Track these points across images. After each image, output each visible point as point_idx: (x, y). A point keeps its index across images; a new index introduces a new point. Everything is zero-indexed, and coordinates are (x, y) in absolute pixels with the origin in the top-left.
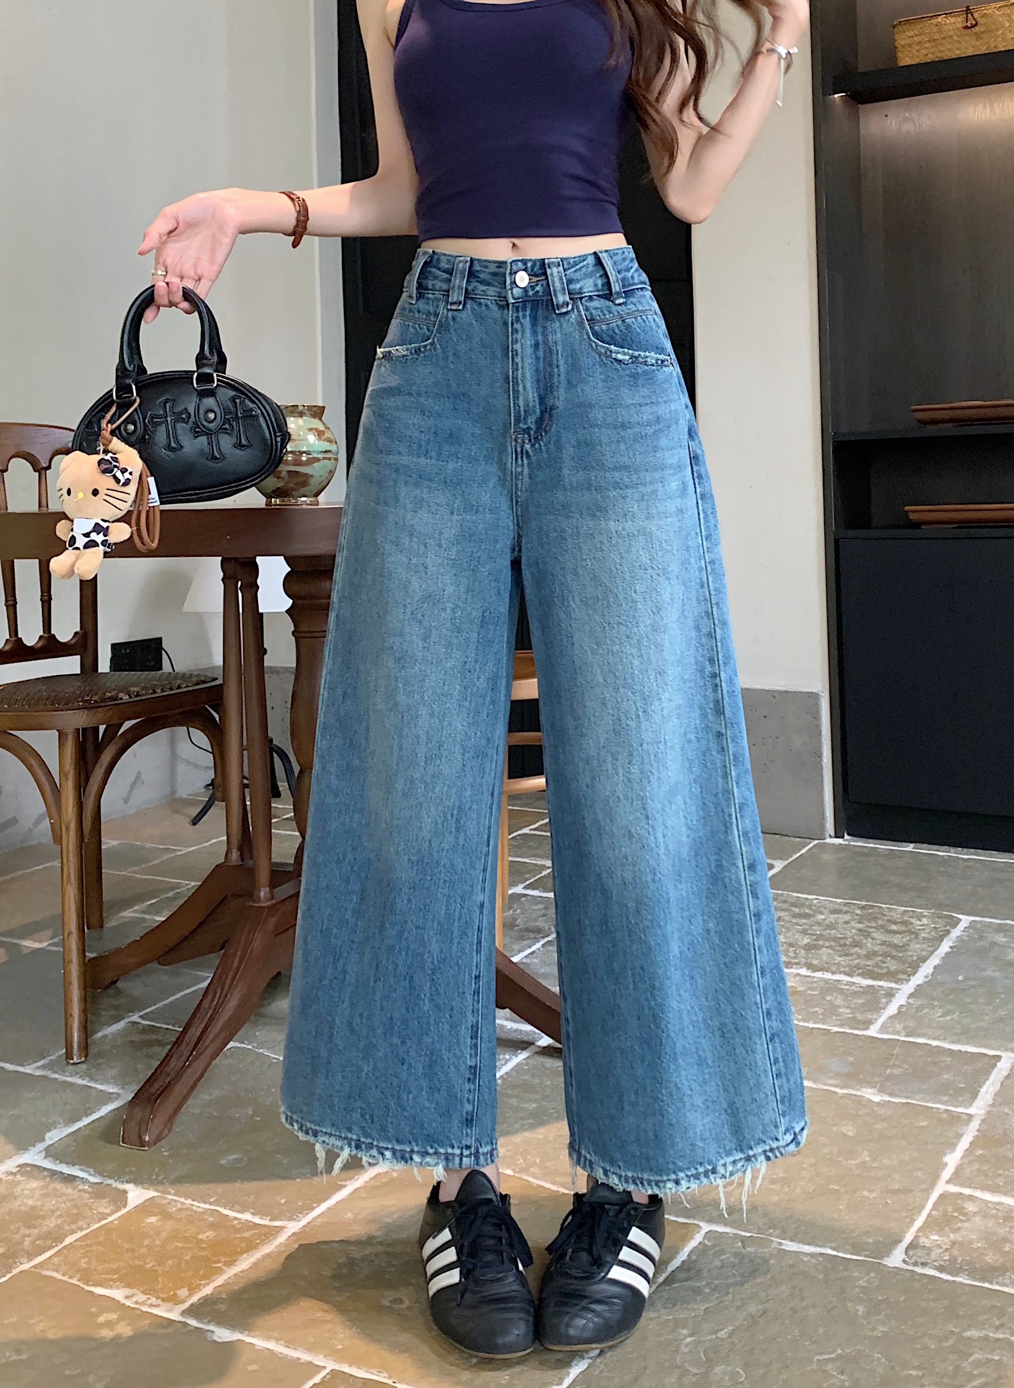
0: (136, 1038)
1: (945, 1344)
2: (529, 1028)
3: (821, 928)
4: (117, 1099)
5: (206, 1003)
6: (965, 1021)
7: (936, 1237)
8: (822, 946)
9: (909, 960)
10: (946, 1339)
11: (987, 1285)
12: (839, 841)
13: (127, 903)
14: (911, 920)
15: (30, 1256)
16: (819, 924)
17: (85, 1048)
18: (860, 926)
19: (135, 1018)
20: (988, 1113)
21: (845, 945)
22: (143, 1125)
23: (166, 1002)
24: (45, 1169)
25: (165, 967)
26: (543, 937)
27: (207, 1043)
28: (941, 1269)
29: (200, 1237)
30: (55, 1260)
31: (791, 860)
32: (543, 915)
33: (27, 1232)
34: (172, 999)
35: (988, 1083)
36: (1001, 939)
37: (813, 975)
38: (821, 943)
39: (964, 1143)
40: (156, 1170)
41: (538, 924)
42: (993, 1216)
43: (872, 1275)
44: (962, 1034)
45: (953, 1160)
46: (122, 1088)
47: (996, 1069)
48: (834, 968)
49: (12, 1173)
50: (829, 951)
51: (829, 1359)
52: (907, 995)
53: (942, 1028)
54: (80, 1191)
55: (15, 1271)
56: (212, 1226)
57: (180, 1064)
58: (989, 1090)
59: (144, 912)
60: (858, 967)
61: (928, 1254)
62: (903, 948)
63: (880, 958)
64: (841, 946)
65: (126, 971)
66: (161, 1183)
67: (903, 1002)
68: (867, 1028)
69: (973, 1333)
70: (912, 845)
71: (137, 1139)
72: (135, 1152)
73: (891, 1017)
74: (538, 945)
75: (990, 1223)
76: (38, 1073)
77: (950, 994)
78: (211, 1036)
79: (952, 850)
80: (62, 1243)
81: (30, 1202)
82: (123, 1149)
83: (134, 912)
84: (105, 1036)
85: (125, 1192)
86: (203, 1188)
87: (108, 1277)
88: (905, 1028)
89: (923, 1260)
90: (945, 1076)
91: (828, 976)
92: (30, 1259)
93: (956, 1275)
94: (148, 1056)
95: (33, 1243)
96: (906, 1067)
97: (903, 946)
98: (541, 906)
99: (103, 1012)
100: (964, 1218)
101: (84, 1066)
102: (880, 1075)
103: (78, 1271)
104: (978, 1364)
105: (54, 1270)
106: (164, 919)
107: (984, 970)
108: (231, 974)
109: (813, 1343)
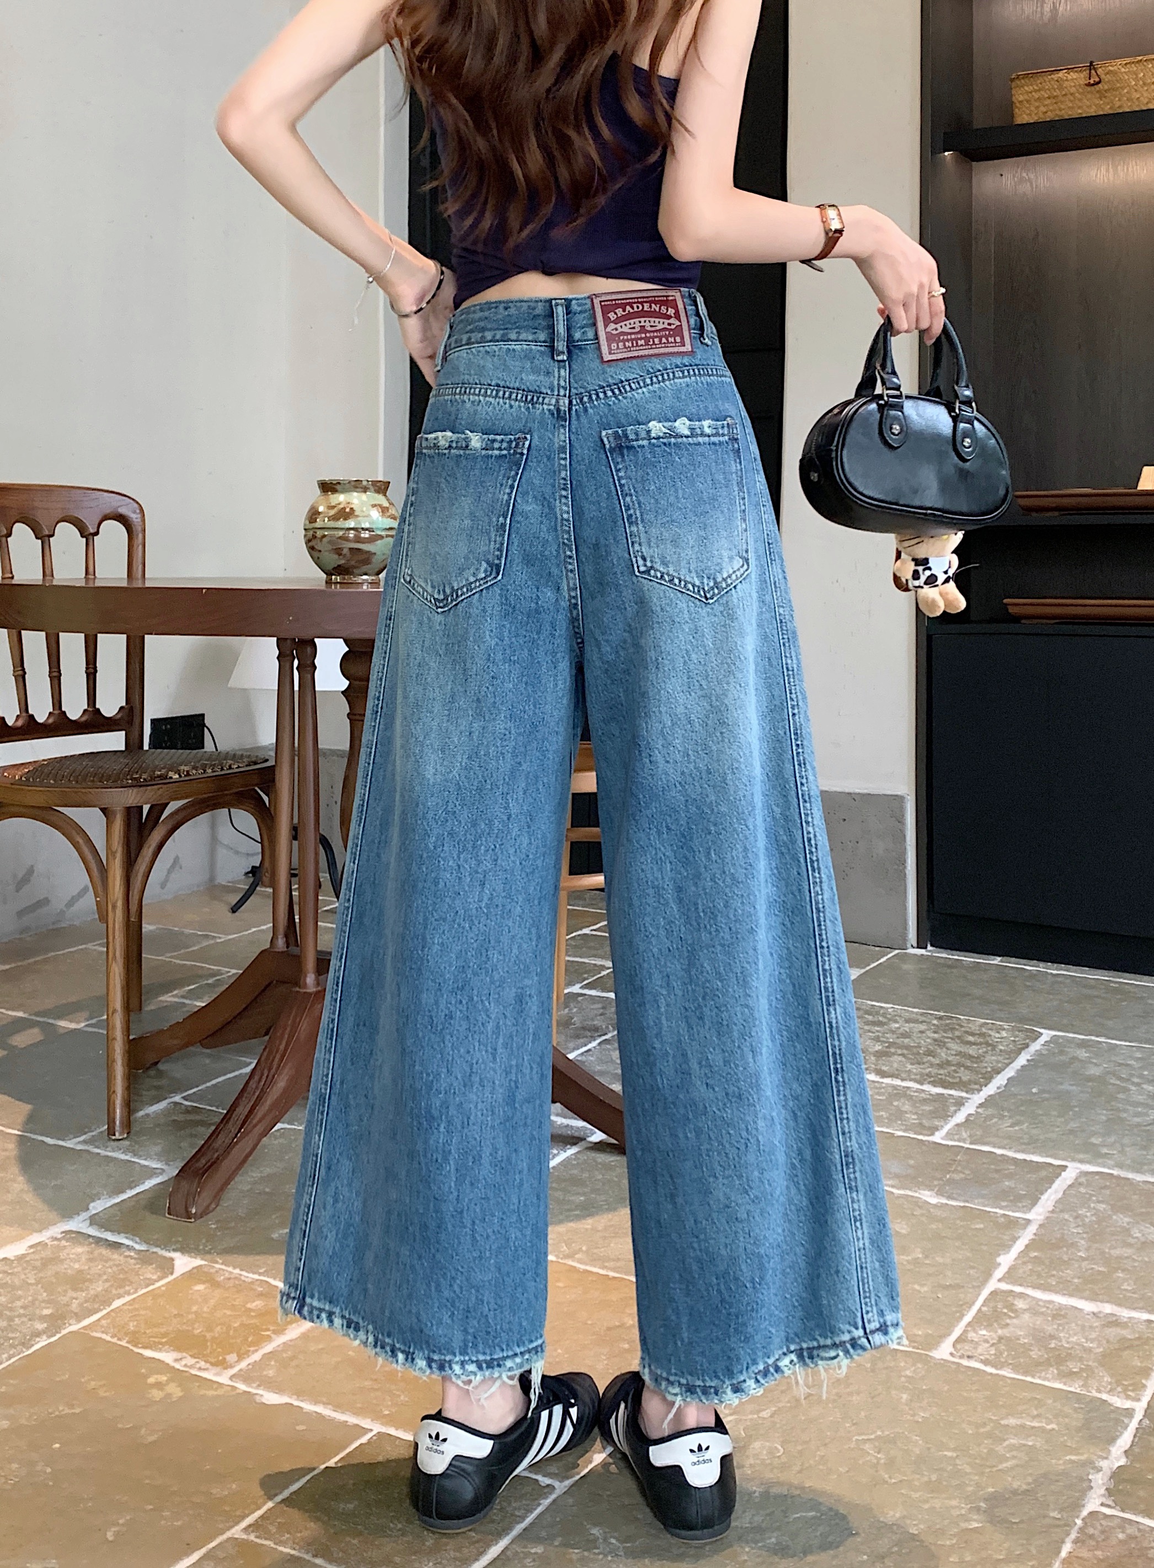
0: (181, 1118)
1: (982, 1430)
2: (581, 1123)
3: (895, 1036)
4: (161, 1174)
5: (253, 1084)
6: (1035, 1132)
7: (984, 1332)
8: (894, 1054)
9: (984, 1071)
10: (985, 1424)
11: (1029, 1379)
12: (922, 951)
13: (167, 987)
14: (990, 1032)
15: (79, 1318)
16: (893, 1032)
17: (128, 1125)
18: (936, 1036)
19: (177, 1098)
20: (1047, 1218)
21: (918, 1054)
22: (191, 1198)
23: (209, 1084)
24: (90, 1236)
25: (208, 1051)
26: (600, 1036)
27: (255, 1121)
28: (986, 1362)
29: (249, 1306)
30: (104, 1322)
31: (868, 968)
32: (601, 1015)
33: (74, 1295)
34: (214, 1082)
35: (1049, 1191)
36: (1083, 1054)
37: (881, 1080)
38: (893, 1050)
39: (1019, 1246)
40: (204, 1241)
41: (596, 1023)
42: (1042, 1313)
43: (919, 1365)
44: (1029, 1144)
45: (1006, 1260)
46: (166, 1164)
47: (1060, 1178)
48: (904, 1075)
49: (56, 1239)
50: (900, 1058)
51: (868, 1440)
52: (977, 1104)
53: (1009, 1137)
54: (127, 1257)
55: (64, 1332)
56: (261, 1295)
57: (228, 1141)
58: (1049, 1198)
59: (183, 997)
60: (929, 1075)
61: (975, 1348)
62: (978, 1059)
63: (953, 1068)
64: (913, 1054)
65: (167, 1053)
66: (209, 1252)
67: (972, 1111)
68: (932, 1134)
69: (1012, 1421)
70: (999, 959)
71: (183, 1211)
72: (182, 1224)
73: (957, 1125)
74: (594, 1044)
75: (1039, 1321)
76: (79, 1147)
77: (1022, 1105)
78: (260, 1115)
79: (1042, 964)
80: (109, 1306)
81: (77, 1266)
82: (169, 1220)
83: (173, 996)
84: (147, 1115)
85: (172, 1259)
86: (251, 1259)
87: (156, 1340)
88: (970, 1136)
89: (970, 1354)
90: (1007, 1183)
91: (897, 1082)
92: (79, 1321)
93: (1000, 1369)
94: (191, 1136)
95: (81, 1305)
96: (967, 1172)
97: (978, 1058)
98: (600, 1006)
99: (144, 1093)
100: (1013, 1315)
101: (127, 1143)
102: (941, 1179)
103: (126, 1334)
104: (1012, 1448)
105: (103, 1332)
106: (204, 1005)
107: (1061, 1084)
108: (278, 1056)
109: (854, 1424)
